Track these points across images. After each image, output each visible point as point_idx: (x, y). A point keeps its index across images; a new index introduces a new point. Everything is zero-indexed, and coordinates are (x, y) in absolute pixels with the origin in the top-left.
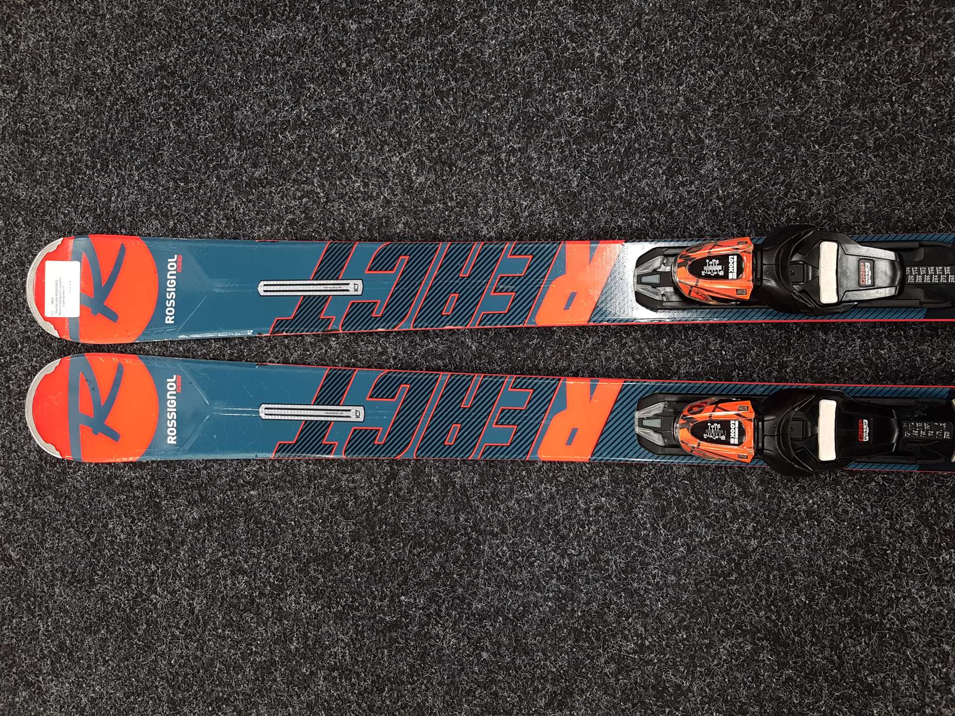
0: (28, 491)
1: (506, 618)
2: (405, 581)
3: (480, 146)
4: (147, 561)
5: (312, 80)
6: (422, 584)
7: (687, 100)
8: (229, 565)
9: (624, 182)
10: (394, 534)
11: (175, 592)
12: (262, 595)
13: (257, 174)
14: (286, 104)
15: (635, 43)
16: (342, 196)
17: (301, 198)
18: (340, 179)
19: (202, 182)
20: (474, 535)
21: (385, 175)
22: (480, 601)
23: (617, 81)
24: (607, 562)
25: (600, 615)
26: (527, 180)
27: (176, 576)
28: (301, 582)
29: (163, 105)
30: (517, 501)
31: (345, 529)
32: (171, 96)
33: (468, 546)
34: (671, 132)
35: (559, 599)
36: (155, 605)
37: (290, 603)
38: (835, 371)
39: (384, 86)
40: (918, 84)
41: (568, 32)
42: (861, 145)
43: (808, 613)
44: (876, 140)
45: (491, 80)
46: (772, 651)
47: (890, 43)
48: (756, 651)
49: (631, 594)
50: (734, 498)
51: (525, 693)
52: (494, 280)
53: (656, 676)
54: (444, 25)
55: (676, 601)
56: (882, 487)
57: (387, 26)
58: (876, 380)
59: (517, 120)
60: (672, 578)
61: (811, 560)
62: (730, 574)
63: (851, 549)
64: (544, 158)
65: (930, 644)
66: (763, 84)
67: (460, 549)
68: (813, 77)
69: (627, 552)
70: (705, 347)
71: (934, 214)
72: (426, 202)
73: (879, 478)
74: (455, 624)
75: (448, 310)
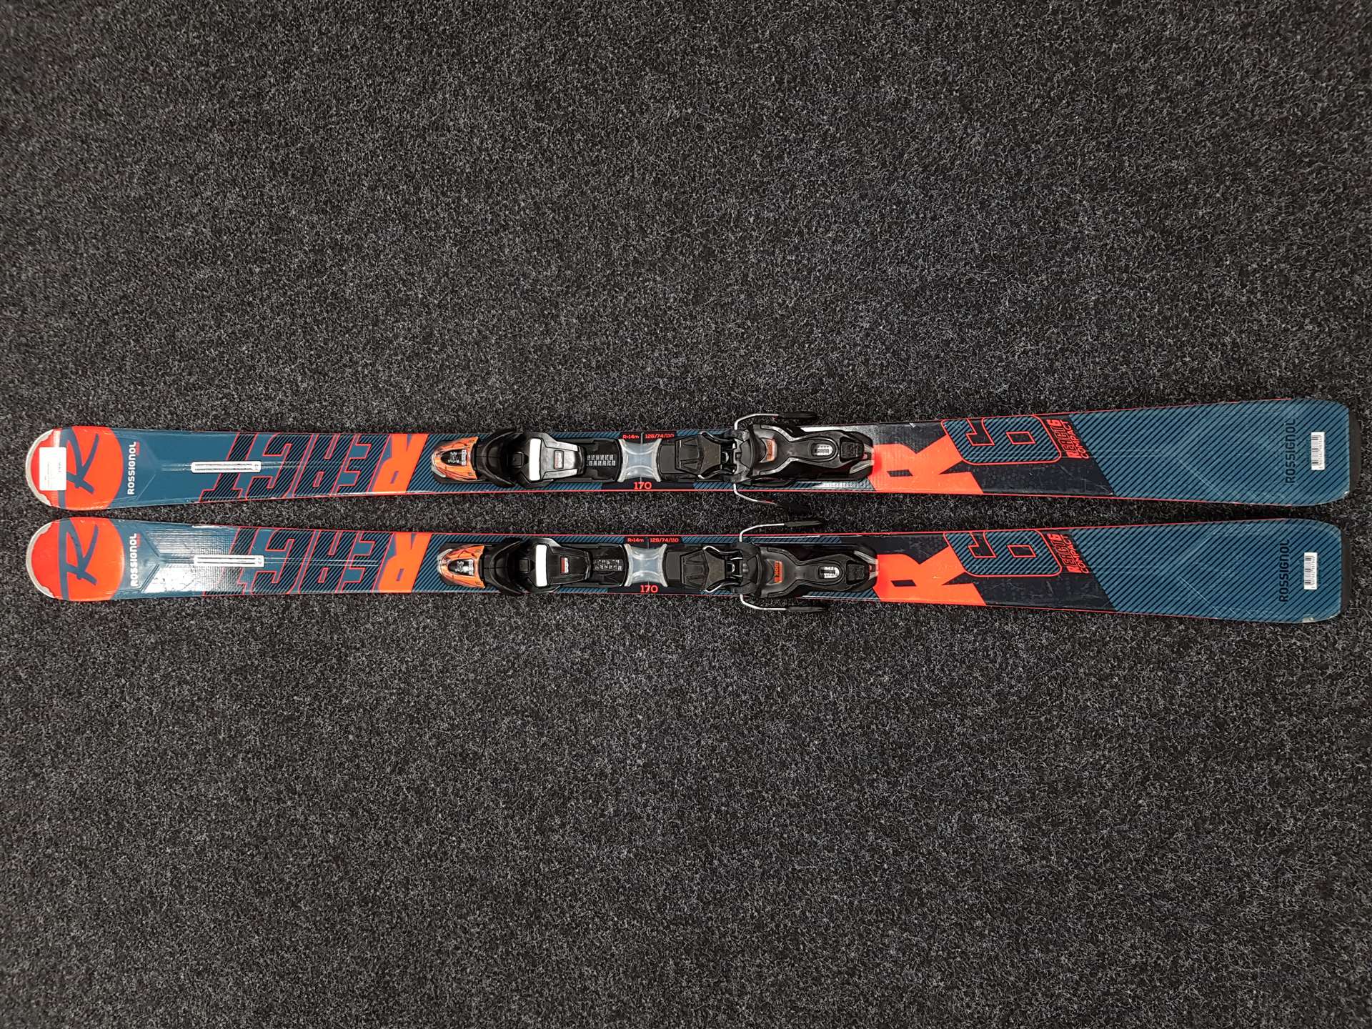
0: (32, 625)
1: (365, 710)
2: (297, 685)
3: (344, 361)
4: (119, 677)
5: (229, 310)
6: (307, 687)
7: (479, 331)
8: (177, 677)
9: (439, 390)
10: (289, 650)
11: (139, 699)
12: (199, 699)
13: (191, 381)
14: (211, 327)
15: (446, 288)
16: (250, 398)
17: (221, 399)
18: (249, 384)
19: (154, 386)
20: (343, 650)
21: (280, 381)
22: (348, 698)
23: (434, 316)
24: (430, 666)
25: (427, 705)
26: (376, 386)
27: (140, 687)
28: (226, 689)
29: (126, 325)
30: (373, 624)
31: (255, 647)
32: (131, 319)
33: (339, 659)
34: (469, 354)
35: (399, 694)
36: (125, 710)
37: (219, 705)
38: (572, 525)
39: (279, 315)
40: (623, 322)
41: (401, 279)
42: (588, 366)
43: (556, 696)
44: (598, 361)
45: (351, 312)
46: (535, 725)
47: (606, 293)
48: (524, 725)
49: (445, 688)
50: (511, 617)
51: (377, 763)
52: (346, 463)
53: (462, 747)
54: (318, 271)
55: (474, 692)
56: (602, 607)
57: (280, 270)
58: (598, 531)
59: (368, 343)
60: (472, 676)
61: (558, 658)
62: (508, 671)
63: (583, 650)
64: (387, 370)
65: (631, 715)
66: (527, 321)
67: (334, 660)
68: (558, 316)
69: (443, 658)
70: (493, 509)
71: (633, 415)
72: (308, 402)
73: (599, 600)
74: (331, 715)
75: (316, 484)
